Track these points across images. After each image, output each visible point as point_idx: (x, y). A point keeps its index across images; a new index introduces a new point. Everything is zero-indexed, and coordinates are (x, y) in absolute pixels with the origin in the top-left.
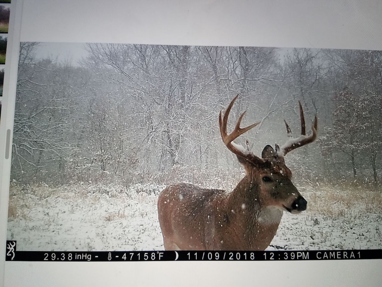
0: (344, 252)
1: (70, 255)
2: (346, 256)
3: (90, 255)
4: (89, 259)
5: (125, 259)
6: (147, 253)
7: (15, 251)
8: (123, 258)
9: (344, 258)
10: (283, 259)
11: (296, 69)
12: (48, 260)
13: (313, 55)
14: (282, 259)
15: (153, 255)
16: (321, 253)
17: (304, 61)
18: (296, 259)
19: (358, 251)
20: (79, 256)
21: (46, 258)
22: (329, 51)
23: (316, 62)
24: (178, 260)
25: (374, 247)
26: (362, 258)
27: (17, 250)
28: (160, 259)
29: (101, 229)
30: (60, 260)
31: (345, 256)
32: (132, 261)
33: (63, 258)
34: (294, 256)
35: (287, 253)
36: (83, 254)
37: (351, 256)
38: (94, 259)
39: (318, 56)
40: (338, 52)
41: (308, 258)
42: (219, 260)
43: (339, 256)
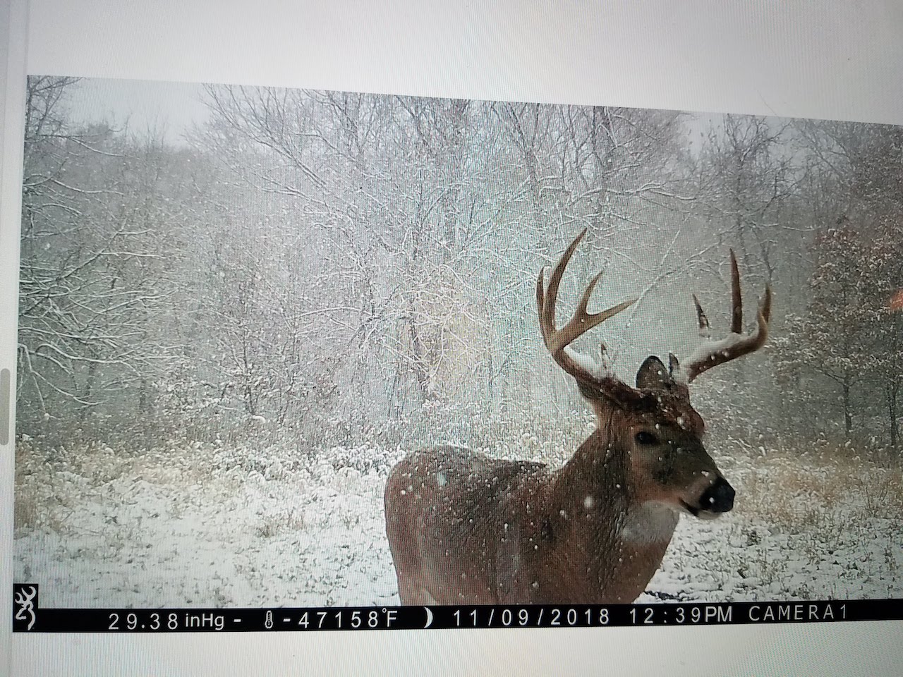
0: (811, 606)
1: (173, 617)
2: (815, 615)
3: (222, 618)
4: (220, 627)
5: (306, 627)
6: (359, 613)
7: (35, 609)
8: (300, 623)
9: (810, 618)
10: (674, 623)
11: (729, 167)
12: (117, 628)
13: (772, 134)
14: (672, 622)
15: (373, 617)
16: (758, 608)
17: (749, 149)
18: (702, 622)
19: (842, 602)
20: (195, 621)
21: (113, 624)
22: (810, 124)
23: (777, 153)
24: (432, 627)
25: (878, 593)
26: (849, 618)
27: (40, 607)
28: (388, 625)
29: (247, 556)
30: (148, 630)
31: (812, 614)
32: (322, 629)
33: (155, 625)
34: (699, 615)
35: (682, 609)
36: (204, 615)
37: (826, 614)
38: (230, 627)
39: (782, 137)
40: (831, 127)
41: (730, 620)
42: (528, 626)
43: (799, 615)
